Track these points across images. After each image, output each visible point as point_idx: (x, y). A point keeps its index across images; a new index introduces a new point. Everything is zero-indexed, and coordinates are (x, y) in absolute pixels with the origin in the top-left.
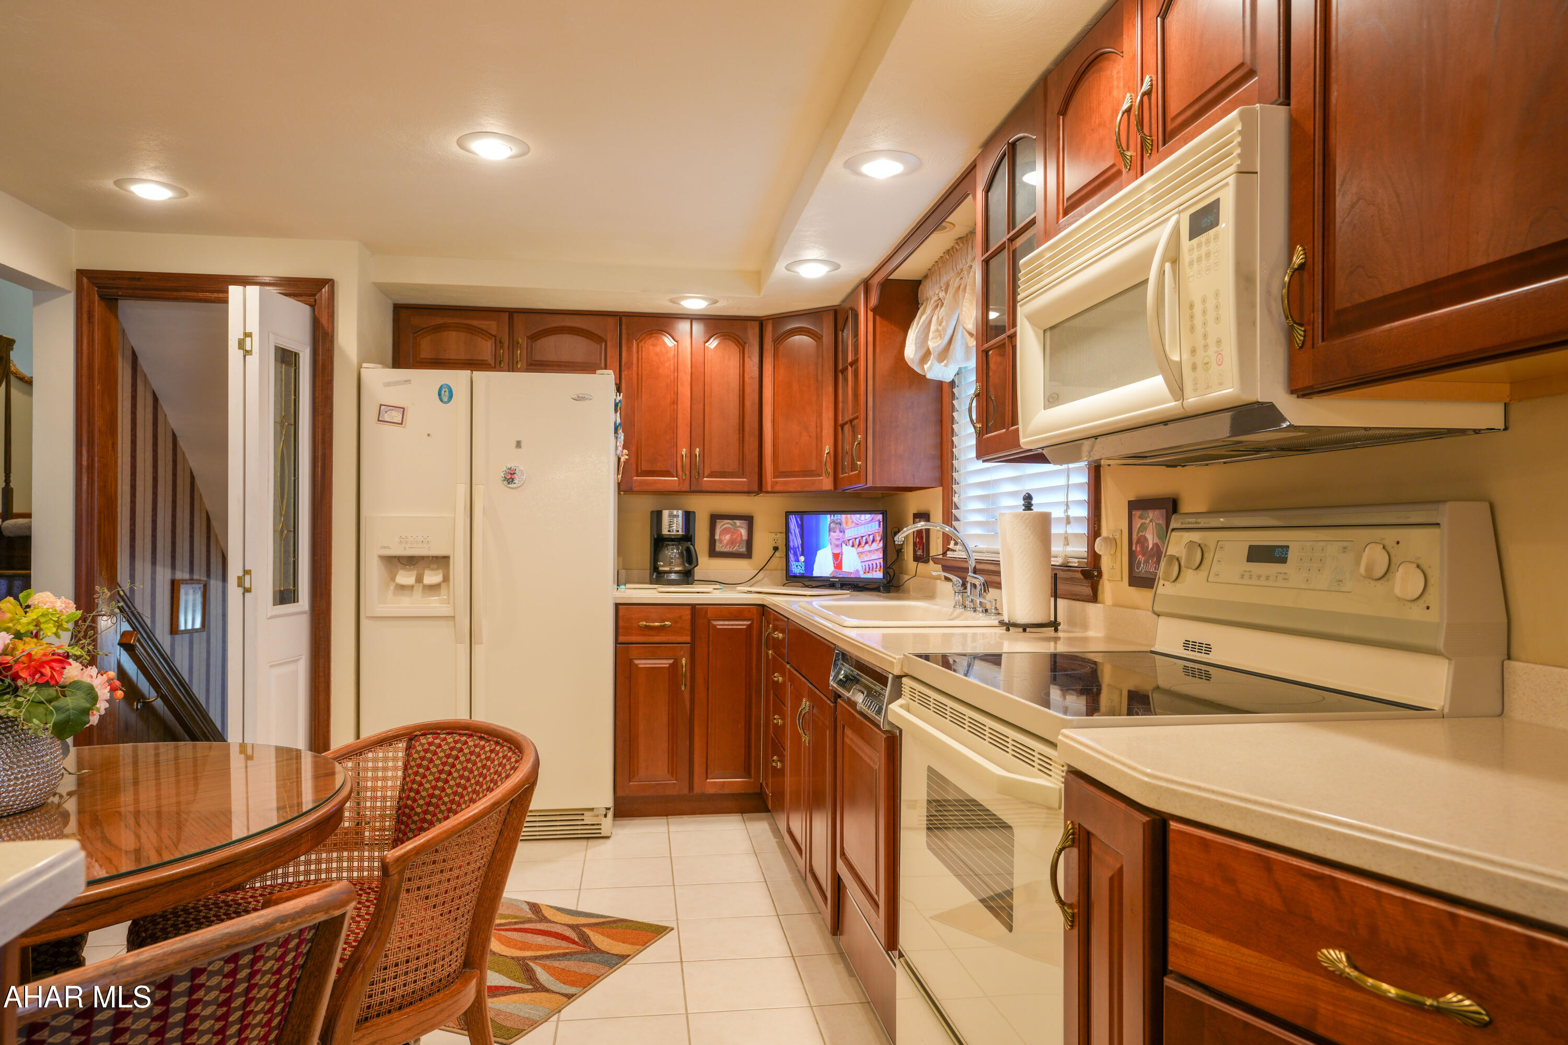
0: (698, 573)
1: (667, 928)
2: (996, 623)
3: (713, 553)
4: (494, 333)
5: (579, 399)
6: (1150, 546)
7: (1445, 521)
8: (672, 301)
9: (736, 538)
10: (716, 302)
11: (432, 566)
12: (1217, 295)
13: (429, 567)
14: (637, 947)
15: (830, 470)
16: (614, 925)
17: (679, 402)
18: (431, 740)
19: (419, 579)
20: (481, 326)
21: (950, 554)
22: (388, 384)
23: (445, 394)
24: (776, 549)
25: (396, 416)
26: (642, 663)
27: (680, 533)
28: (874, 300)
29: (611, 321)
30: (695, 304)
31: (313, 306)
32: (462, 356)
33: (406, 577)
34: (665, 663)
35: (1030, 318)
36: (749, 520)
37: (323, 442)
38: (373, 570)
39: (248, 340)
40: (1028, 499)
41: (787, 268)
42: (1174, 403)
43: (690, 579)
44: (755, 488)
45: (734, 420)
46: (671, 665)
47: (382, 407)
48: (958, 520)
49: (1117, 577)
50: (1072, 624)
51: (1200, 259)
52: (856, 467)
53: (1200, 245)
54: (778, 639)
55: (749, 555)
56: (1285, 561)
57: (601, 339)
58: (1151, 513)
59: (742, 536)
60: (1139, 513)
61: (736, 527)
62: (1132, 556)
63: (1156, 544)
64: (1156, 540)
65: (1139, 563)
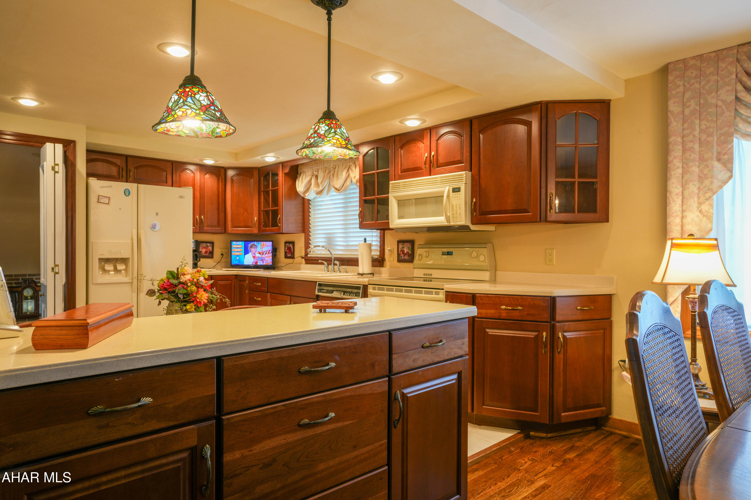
0: (199, 264)
2: (356, 274)
4: (119, 164)
5: (181, 197)
6: (406, 252)
7: (487, 247)
8: (200, 160)
9: (208, 251)
10: (218, 161)
11: (119, 262)
12: (460, 205)
13: (117, 262)
15: (257, 226)
17: (195, 198)
19: (115, 268)
20: (113, 161)
21: (309, 256)
22: (102, 187)
23: (127, 193)
24: (222, 254)
25: (106, 201)
28: (287, 170)
29: (169, 164)
30: (209, 162)
33: (109, 267)
35: (395, 197)
36: (212, 243)
38: (95, 265)
39: (56, 167)
40: (365, 239)
41: (261, 157)
42: (447, 224)
44: (224, 232)
45: (215, 206)
47: (100, 197)
48: (311, 244)
49: (392, 259)
50: (376, 274)
51: (455, 197)
52: (277, 226)
53: (455, 194)
54: (258, 285)
55: (212, 257)
56: (452, 255)
57: (164, 171)
58: (406, 244)
59: (210, 250)
60: (401, 244)
61: (207, 246)
62: (399, 255)
63: (408, 252)
64: (408, 251)
65: (402, 256)
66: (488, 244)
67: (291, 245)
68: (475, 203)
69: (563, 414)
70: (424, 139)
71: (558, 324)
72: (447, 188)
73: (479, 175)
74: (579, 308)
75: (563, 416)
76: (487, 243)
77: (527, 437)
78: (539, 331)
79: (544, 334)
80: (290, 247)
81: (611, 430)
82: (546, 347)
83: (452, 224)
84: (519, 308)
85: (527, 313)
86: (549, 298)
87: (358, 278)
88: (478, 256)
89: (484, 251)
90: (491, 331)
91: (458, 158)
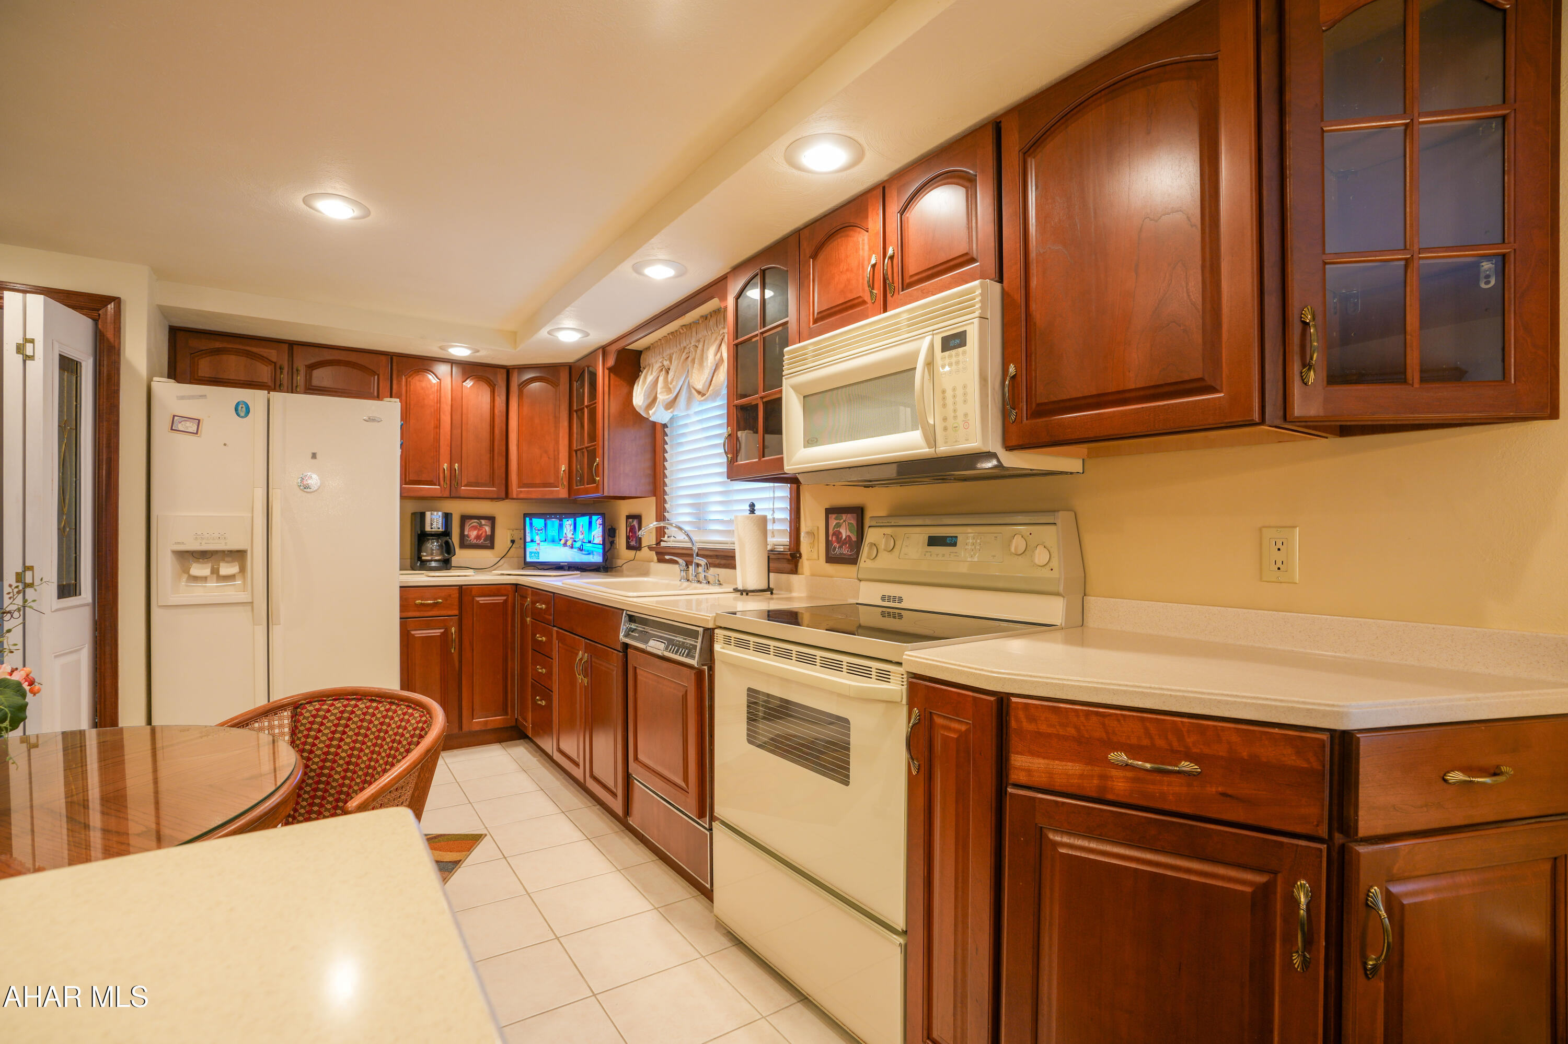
0: (455, 561)
1: (482, 835)
2: (731, 590)
3: (464, 545)
4: (274, 360)
5: (371, 420)
6: (844, 537)
7: (1059, 522)
8: (441, 348)
9: (482, 534)
10: (478, 351)
11: (227, 559)
12: (965, 387)
13: (223, 560)
14: (464, 853)
15: (566, 483)
16: (436, 840)
17: (441, 427)
18: (318, 706)
19: (215, 571)
20: (261, 353)
21: (663, 544)
22: (182, 398)
23: (242, 410)
24: (513, 542)
25: (192, 427)
26: (418, 633)
27: (441, 530)
28: (611, 362)
29: (383, 358)
30: (461, 352)
31: (96, 320)
32: (242, 377)
33: (200, 569)
34: (437, 632)
35: (796, 388)
36: (492, 520)
37: (108, 446)
38: (164, 564)
39: (29, 346)
40: (752, 506)
41: (549, 333)
42: (928, 450)
43: (448, 566)
44: (503, 495)
45: (486, 444)
46: (442, 633)
47: (176, 418)
49: (815, 556)
50: (781, 589)
51: (952, 366)
52: (594, 481)
53: (949, 355)
54: (541, 609)
55: (491, 547)
56: (955, 544)
57: (374, 373)
58: (844, 516)
59: (486, 532)
60: (834, 516)
61: (481, 525)
62: (828, 543)
63: (849, 536)
64: (848, 533)
65: (835, 548)
66: (1061, 513)
67: (635, 523)
68: (1014, 377)
70: (867, 217)
71: (1362, 849)
72: (928, 340)
73: (1026, 292)
74: (1456, 776)
76: (1058, 511)
78: (1277, 873)
79: (1304, 887)
80: (634, 526)
82: (1308, 940)
83: (943, 449)
84: (1186, 766)
85: (1220, 789)
86: (1325, 737)
87: (735, 599)
88: (1028, 550)
89: (1049, 534)
90: (1064, 840)
91: (961, 248)
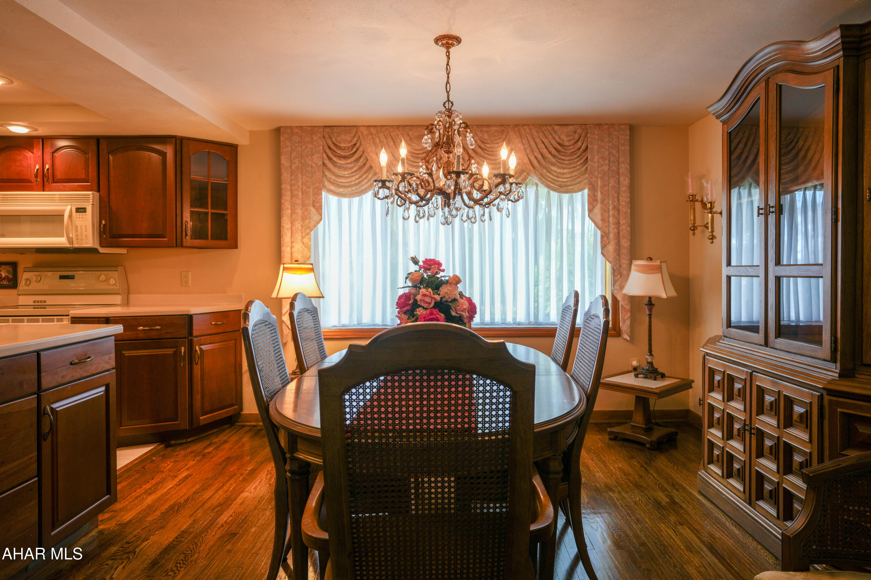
6: (3, 276)
7: (118, 270)
42: (69, 245)
51: (79, 218)
53: (79, 215)
56: (74, 278)
66: (119, 267)
68: (104, 225)
69: (201, 418)
70: (33, 148)
71: (195, 339)
72: (69, 208)
73: (109, 197)
74: (213, 323)
75: (202, 419)
76: (117, 266)
77: (168, 446)
78: (177, 347)
79: (183, 349)
81: (243, 424)
82: (184, 360)
83: (76, 245)
84: (158, 327)
85: (165, 331)
86: (186, 316)
88: (107, 280)
89: (115, 274)
90: (127, 352)
91: (83, 176)
